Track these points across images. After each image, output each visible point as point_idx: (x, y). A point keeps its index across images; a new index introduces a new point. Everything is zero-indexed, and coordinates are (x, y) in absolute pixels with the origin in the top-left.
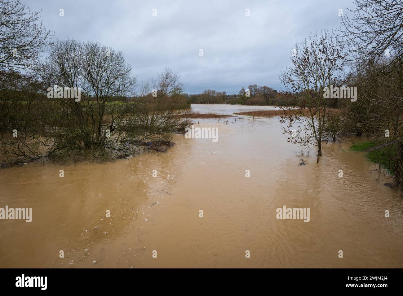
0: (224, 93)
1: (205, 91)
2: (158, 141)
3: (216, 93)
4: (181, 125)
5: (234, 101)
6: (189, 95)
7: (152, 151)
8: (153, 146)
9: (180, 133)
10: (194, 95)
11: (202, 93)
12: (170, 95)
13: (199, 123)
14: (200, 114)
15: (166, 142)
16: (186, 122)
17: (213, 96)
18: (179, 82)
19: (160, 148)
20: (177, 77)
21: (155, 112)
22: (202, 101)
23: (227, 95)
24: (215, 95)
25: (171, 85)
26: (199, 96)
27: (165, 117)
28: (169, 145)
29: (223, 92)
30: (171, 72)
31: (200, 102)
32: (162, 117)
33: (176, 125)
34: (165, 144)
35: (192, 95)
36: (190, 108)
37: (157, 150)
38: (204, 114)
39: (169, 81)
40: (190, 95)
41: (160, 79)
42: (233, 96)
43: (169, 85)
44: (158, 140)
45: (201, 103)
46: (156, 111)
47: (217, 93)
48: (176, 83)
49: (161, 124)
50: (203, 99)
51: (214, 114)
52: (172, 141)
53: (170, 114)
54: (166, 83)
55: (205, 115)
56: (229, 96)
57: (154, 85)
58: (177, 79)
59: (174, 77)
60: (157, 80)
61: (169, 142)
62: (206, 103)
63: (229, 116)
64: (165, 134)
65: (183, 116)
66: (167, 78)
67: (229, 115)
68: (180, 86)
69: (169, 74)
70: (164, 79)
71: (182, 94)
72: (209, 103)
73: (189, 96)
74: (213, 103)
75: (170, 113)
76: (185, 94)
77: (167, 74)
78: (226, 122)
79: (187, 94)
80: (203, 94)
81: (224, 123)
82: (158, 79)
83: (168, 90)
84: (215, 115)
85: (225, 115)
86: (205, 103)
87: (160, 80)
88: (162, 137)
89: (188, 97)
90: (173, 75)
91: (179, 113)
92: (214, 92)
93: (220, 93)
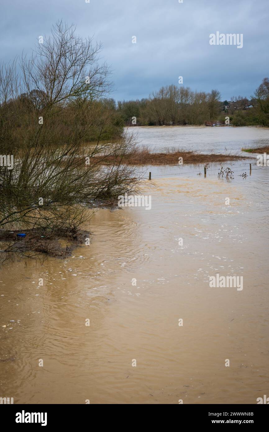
0: (215, 94)
1: (162, 91)
2: (44, 228)
3: (191, 96)
4: (102, 183)
5: (243, 118)
6: (117, 103)
7: (32, 253)
8: (32, 240)
9: (100, 206)
10: (131, 103)
11: (153, 98)
12: (65, 103)
13: (150, 179)
14: (151, 153)
15: (67, 231)
16: (117, 174)
17: (184, 106)
18: (94, 66)
19: (51, 245)
20: (90, 52)
21: (30, 150)
22: (154, 119)
23: (222, 100)
24: (190, 101)
25: (74, 75)
26: (144, 104)
27: (58, 163)
28: (75, 238)
29: (211, 93)
30: (72, 38)
31: (147, 123)
32: (49, 165)
33: (90, 185)
34: (66, 236)
35: (124, 103)
36: (121, 137)
37: (45, 252)
38: (162, 154)
39: (69, 64)
40: (120, 104)
41: (44, 58)
42: (238, 102)
43: (70, 74)
44: (44, 225)
45: (151, 124)
46: (33, 146)
47: (194, 96)
48: (88, 68)
49: (47, 181)
50: (157, 112)
51: (189, 153)
52: (82, 228)
53: (72, 154)
54: (60, 67)
55: (165, 155)
56: (226, 103)
57: (27, 74)
58: (90, 58)
59: (81, 51)
60: (36, 61)
61: (74, 231)
62: (164, 124)
63: (233, 157)
64: (62, 209)
65: (106, 161)
66: (62, 55)
67: (233, 155)
68: (98, 76)
69: (68, 44)
70: (55, 57)
71: (98, 100)
72: (174, 124)
73: (117, 106)
74: (184, 123)
75: (72, 151)
76: (105, 100)
77: (63, 44)
78: (225, 174)
79: (112, 101)
80: (155, 100)
81: (219, 177)
82: (39, 59)
83: (66, 87)
84: (194, 156)
85: (221, 156)
86: (160, 125)
87: (43, 60)
88: (53, 216)
89: (113, 108)
90: (79, 46)
91: (96, 151)
92: (185, 93)
93: (202, 96)
